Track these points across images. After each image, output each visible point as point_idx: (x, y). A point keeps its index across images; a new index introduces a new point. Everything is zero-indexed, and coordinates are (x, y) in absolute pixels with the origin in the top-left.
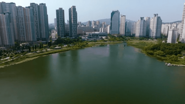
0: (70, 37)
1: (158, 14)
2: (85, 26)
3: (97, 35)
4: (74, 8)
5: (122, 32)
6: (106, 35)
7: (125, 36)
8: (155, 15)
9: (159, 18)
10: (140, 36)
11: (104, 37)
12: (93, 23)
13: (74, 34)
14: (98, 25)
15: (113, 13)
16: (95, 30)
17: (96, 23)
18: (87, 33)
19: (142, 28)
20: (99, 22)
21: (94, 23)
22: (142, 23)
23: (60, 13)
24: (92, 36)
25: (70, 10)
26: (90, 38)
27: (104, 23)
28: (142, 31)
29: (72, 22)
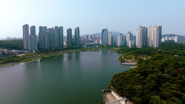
0: (76, 46)
1: (130, 32)
2: (84, 39)
3: (93, 45)
4: (78, 28)
5: (110, 43)
6: (99, 45)
7: (112, 45)
8: (129, 32)
9: (131, 34)
10: (120, 46)
11: (97, 46)
12: (89, 36)
13: (78, 44)
14: (93, 38)
15: (103, 31)
16: (91, 42)
17: (92, 37)
18: (86, 44)
19: (121, 40)
20: (94, 36)
21: (91, 37)
22: (121, 37)
23: (69, 31)
24: (89, 45)
25: (76, 29)
26: (88, 46)
27: (98, 37)
28: (121, 42)
29: (77, 36)
